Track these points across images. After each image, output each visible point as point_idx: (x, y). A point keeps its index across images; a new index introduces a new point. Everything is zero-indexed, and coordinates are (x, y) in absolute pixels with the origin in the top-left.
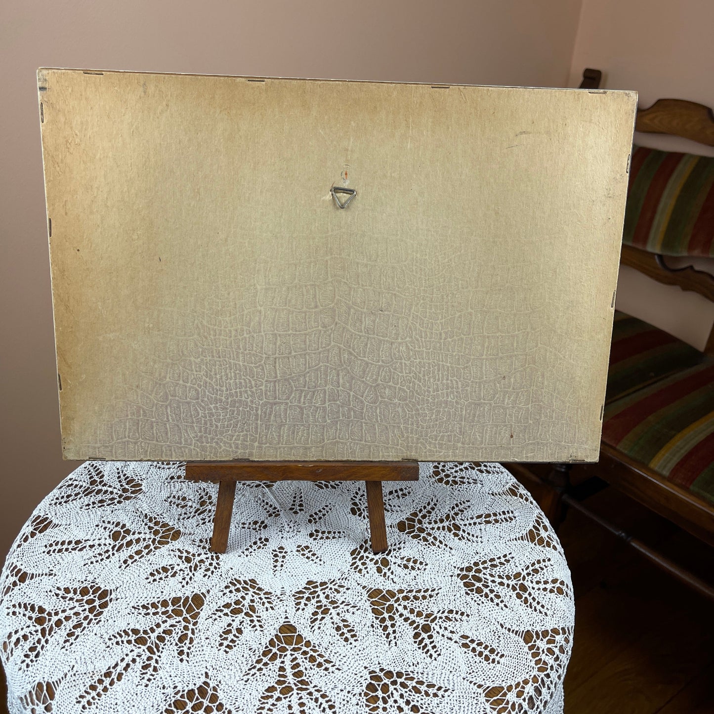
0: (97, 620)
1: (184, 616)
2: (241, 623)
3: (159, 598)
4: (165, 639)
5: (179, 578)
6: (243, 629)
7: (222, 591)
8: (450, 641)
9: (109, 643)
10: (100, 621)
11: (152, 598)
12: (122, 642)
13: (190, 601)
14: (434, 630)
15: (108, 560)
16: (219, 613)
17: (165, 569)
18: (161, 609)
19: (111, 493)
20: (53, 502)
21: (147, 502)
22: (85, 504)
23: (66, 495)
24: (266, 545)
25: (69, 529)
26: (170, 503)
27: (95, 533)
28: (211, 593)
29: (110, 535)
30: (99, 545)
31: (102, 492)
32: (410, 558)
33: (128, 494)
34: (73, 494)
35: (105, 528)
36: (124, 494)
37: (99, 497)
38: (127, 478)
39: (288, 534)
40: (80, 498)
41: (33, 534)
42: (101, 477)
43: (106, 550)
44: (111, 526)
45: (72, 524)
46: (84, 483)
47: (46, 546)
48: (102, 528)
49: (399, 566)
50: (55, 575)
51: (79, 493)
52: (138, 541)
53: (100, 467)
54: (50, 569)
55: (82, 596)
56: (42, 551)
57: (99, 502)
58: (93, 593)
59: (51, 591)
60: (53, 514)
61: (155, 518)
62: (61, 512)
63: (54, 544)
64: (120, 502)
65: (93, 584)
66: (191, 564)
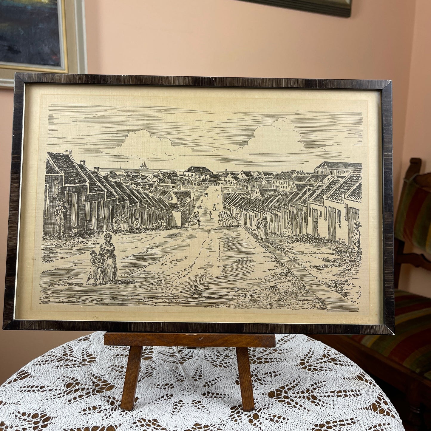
3: (83, 425)
5: (102, 414)
7: (130, 425)
11: (79, 425)
15: (59, 399)
17: (95, 408)
19: (75, 361)
20: (36, 364)
21: (97, 367)
22: (55, 366)
23: (45, 360)
24: (170, 398)
25: (39, 379)
26: (112, 369)
27: (56, 382)
28: (121, 426)
29: (65, 385)
30: (56, 390)
31: (69, 360)
32: (276, 415)
33: (86, 363)
34: (50, 360)
35: (63, 381)
36: (83, 362)
37: (67, 363)
38: (89, 353)
39: (187, 392)
40: (54, 363)
41: (15, 380)
42: (71, 352)
43: (59, 393)
44: (68, 379)
45: (43, 376)
46: (59, 355)
47: (21, 387)
48: (62, 380)
49: (266, 419)
50: (20, 404)
51: (54, 360)
52: (83, 389)
53: (72, 347)
54: (18, 401)
55: (33, 419)
56: (17, 390)
57: (65, 365)
58: (40, 418)
59: (13, 413)
60: (33, 370)
61: (99, 377)
62: (38, 369)
63: (26, 387)
64: (78, 367)
65: (42, 412)
66: (114, 406)
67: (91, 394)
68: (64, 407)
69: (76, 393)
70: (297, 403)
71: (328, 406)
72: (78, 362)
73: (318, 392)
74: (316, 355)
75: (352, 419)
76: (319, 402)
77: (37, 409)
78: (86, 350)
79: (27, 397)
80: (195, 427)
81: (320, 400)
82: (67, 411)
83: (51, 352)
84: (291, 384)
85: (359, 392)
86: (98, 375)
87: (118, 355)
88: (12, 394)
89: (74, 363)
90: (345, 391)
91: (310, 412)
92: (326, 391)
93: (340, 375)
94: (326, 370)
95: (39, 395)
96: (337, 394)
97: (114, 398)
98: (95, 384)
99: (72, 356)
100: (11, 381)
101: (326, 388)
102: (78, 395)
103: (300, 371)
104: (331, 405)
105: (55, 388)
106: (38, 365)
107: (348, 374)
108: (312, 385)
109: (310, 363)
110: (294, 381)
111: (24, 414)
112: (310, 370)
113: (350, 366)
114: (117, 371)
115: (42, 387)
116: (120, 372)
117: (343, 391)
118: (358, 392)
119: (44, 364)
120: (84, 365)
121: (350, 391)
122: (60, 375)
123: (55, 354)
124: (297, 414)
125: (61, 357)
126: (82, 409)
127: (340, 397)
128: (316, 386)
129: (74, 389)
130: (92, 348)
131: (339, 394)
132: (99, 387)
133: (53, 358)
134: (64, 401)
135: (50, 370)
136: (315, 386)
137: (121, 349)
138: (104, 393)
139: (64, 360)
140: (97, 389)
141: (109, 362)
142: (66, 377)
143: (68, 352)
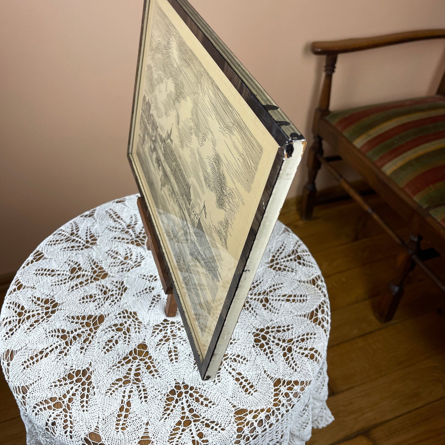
0: (47, 320)
1: (91, 327)
2: (119, 337)
3: (81, 313)
4: (76, 339)
5: (96, 303)
6: (119, 341)
7: (116, 316)
8: (229, 374)
9: (48, 335)
10: (49, 321)
11: (78, 313)
12: (55, 335)
13: (97, 319)
14: (224, 365)
15: (64, 285)
16: (110, 329)
17: (91, 296)
18: (81, 321)
19: (80, 242)
20: (48, 243)
21: (96, 252)
22: (63, 247)
23: (56, 240)
24: (151, 292)
25: (51, 262)
26: (109, 254)
27: (63, 266)
28: (109, 316)
29: (70, 270)
30: (63, 275)
31: (75, 241)
33: (88, 245)
34: (60, 240)
35: (69, 265)
37: (73, 244)
38: (91, 234)
40: (62, 243)
41: (32, 262)
42: (78, 231)
43: (65, 278)
44: (72, 264)
45: (53, 259)
46: (67, 233)
47: (36, 270)
50: (36, 289)
51: (63, 240)
52: (83, 276)
53: (79, 224)
54: (34, 285)
55: (45, 304)
56: (33, 273)
57: (71, 247)
58: (50, 304)
59: (30, 298)
60: (46, 251)
61: (97, 263)
62: (50, 250)
63: (41, 270)
64: (82, 249)
65: (52, 298)
66: (106, 296)
67: (89, 281)
68: (68, 294)
69: (78, 280)
70: (250, 306)
71: (274, 310)
72: (82, 243)
73: (272, 294)
74: (286, 251)
75: (288, 326)
76: (269, 306)
77: (48, 295)
78: (90, 230)
79: (41, 281)
80: (164, 323)
81: (270, 304)
82: (70, 298)
83: (61, 230)
86: (97, 261)
87: (115, 238)
88: (30, 278)
89: (78, 244)
90: (295, 296)
91: (257, 316)
92: (279, 295)
93: (298, 277)
94: (288, 271)
95: (50, 280)
96: (287, 298)
97: (107, 288)
98: (93, 271)
99: (78, 237)
100: (29, 263)
101: (281, 291)
102: (79, 282)
103: (266, 270)
104: (278, 309)
105: (62, 273)
107: (305, 276)
108: (270, 287)
109: (278, 261)
110: (257, 281)
111: (38, 299)
112: (274, 269)
113: (311, 268)
114: (112, 257)
115: (53, 271)
116: (114, 258)
117: (293, 296)
118: (305, 298)
119: (54, 244)
120: (87, 247)
121: (299, 296)
122: (67, 258)
123: (64, 233)
125: (69, 237)
126: (82, 297)
127: (288, 302)
128: (273, 288)
129: (76, 275)
130: (95, 227)
131: (289, 298)
132: (96, 274)
133: (63, 238)
134: (68, 287)
137: (120, 230)
138: (99, 281)
139: (71, 241)
140: (94, 276)
141: (107, 246)
142: (71, 261)
143: (75, 231)
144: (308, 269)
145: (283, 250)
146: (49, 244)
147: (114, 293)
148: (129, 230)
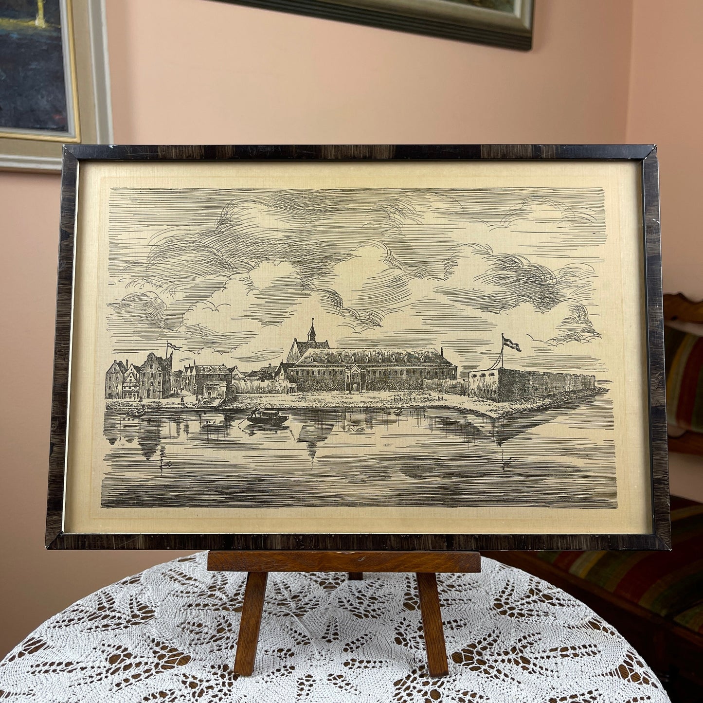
15: (99, 682)
17: (163, 694)
19: (120, 618)
20: (52, 625)
21: (157, 627)
22: (86, 628)
23: (68, 619)
24: (291, 672)
25: (62, 651)
26: (184, 628)
27: (91, 655)
29: (106, 659)
30: (93, 667)
31: (109, 618)
32: (468, 692)
33: (138, 620)
34: (76, 618)
35: (103, 652)
36: (133, 620)
37: (105, 622)
38: (141, 604)
39: (319, 662)
40: (83, 622)
41: (21, 655)
42: (111, 604)
43: (99, 672)
44: (111, 650)
45: (67, 646)
46: (91, 609)
47: (32, 666)
48: (100, 651)
49: (453, 699)
50: (34, 695)
51: (83, 618)
52: (138, 665)
53: (112, 595)
54: (30, 689)
56: (26, 671)
57: (104, 626)
60: (49, 636)
61: (163, 643)
62: (58, 635)
63: (41, 665)
64: (126, 627)
66: (196, 689)
67: (153, 671)
68: (109, 696)
69: (127, 672)
70: (499, 671)
71: (549, 673)
72: (125, 619)
73: (530, 650)
74: (518, 592)
75: (590, 692)
76: (535, 668)
78: (136, 599)
79: (44, 681)
81: (535, 665)
83: (77, 605)
84: (485, 639)
85: (596, 648)
86: (161, 640)
87: (190, 605)
88: (19, 678)
89: (117, 621)
90: (573, 648)
91: (522, 685)
92: (543, 650)
93: (562, 622)
94: (538, 615)
95: (64, 677)
96: (560, 653)
97: (194, 678)
98: (157, 655)
99: (114, 611)
100: (14, 658)
101: (543, 644)
102: (130, 675)
103: (497, 619)
104: (554, 671)
105: (91, 664)
106: (57, 628)
107: (574, 619)
108: (520, 640)
109: (511, 605)
110: (490, 636)
112: (512, 615)
113: (576, 607)
114: (191, 632)
115: (68, 664)
116: (197, 633)
117: (569, 648)
118: (594, 649)
119: (66, 626)
120: (136, 623)
121: (581, 647)
122: (97, 642)
123: (84, 608)
124: (501, 689)
125: (95, 613)
126: (142, 697)
127: (566, 658)
128: (526, 641)
129: (122, 665)
130: (146, 596)
131: (564, 653)
132: (166, 659)
133: (82, 615)
134: (108, 686)
135: (79, 635)
136: (524, 642)
137: (196, 595)
138: (175, 669)
139: (101, 618)
140: (162, 662)
141: (177, 618)
142: (106, 645)
143: (105, 604)
144: (573, 609)
145: (512, 590)
146: (54, 627)
147: (212, 683)
148: (214, 593)
